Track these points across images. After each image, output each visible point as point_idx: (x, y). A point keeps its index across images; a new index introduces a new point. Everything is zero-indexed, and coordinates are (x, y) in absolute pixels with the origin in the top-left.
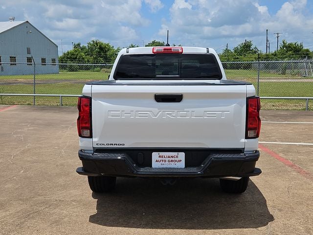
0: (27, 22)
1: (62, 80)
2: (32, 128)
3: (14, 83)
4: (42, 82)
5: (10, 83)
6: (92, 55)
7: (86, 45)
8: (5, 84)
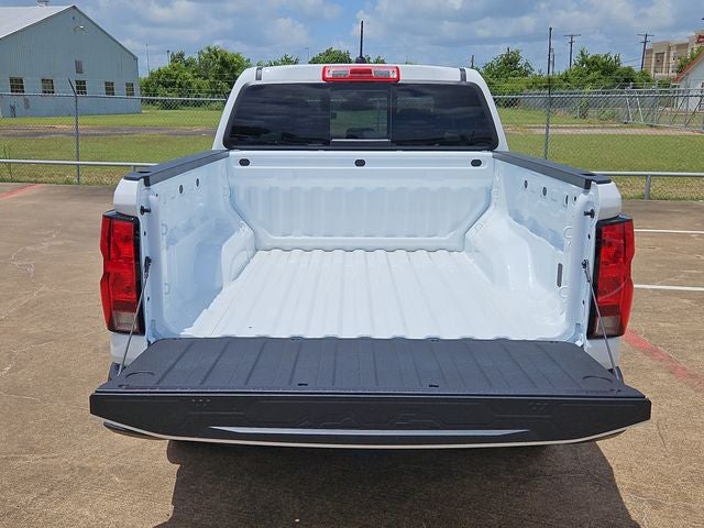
0: (74, 7)
1: (145, 128)
2: (61, 243)
3: (46, 134)
4: (104, 132)
5: (40, 134)
6: (206, 78)
7: (196, 57)
8: (28, 135)
